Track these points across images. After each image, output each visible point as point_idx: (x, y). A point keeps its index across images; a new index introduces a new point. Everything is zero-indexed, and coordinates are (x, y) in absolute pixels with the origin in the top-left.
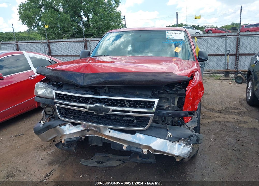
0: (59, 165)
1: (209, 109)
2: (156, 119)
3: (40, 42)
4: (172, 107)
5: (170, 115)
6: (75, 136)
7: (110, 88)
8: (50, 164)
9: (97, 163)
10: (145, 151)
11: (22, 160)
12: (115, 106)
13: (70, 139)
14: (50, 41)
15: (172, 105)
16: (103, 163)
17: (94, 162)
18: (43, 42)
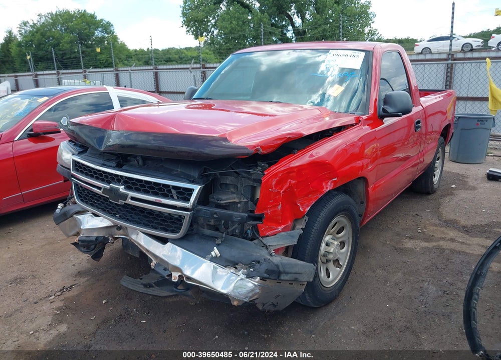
0: (89, 278)
1: (445, 221)
2: (210, 222)
3: (188, 68)
4: (243, 203)
5: (215, 216)
6: (95, 234)
7: (145, 159)
8: (80, 274)
9: (143, 286)
10: (175, 276)
11: (47, 262)
12: (138, 190)
13: (86, 237)
14: (206, 66)
15: (242, 200)
16: (151, 288)
17: (140, 283)
18: (192, 68)
